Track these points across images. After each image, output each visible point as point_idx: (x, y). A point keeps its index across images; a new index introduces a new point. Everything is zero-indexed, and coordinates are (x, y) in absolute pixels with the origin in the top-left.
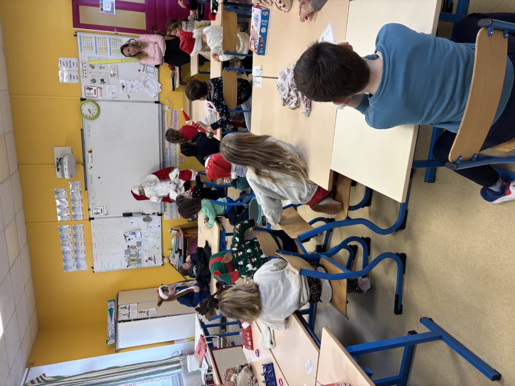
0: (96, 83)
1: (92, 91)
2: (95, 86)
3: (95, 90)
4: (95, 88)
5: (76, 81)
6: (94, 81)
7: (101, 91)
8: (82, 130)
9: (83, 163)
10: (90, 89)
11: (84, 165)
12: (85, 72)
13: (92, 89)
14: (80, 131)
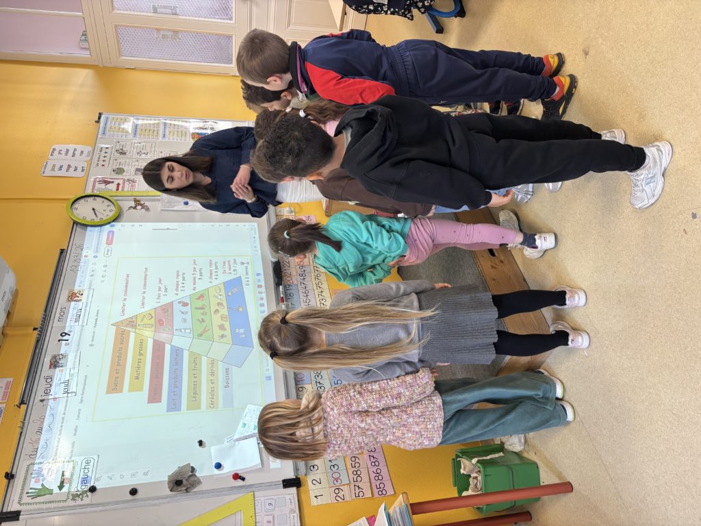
0: (124, 174)
1: (112, 187)
2: (119, 179)
3: (118, 185)
4: (121, 182)
5: (79, 174)
6: (119, 171)
7: (132, 186)
8: (62, 251)
9: (38, 326)
10: (107, 183)
11: (42, 331)
12: (102, 158)
13: (113, 182)
14: (59, 251)
